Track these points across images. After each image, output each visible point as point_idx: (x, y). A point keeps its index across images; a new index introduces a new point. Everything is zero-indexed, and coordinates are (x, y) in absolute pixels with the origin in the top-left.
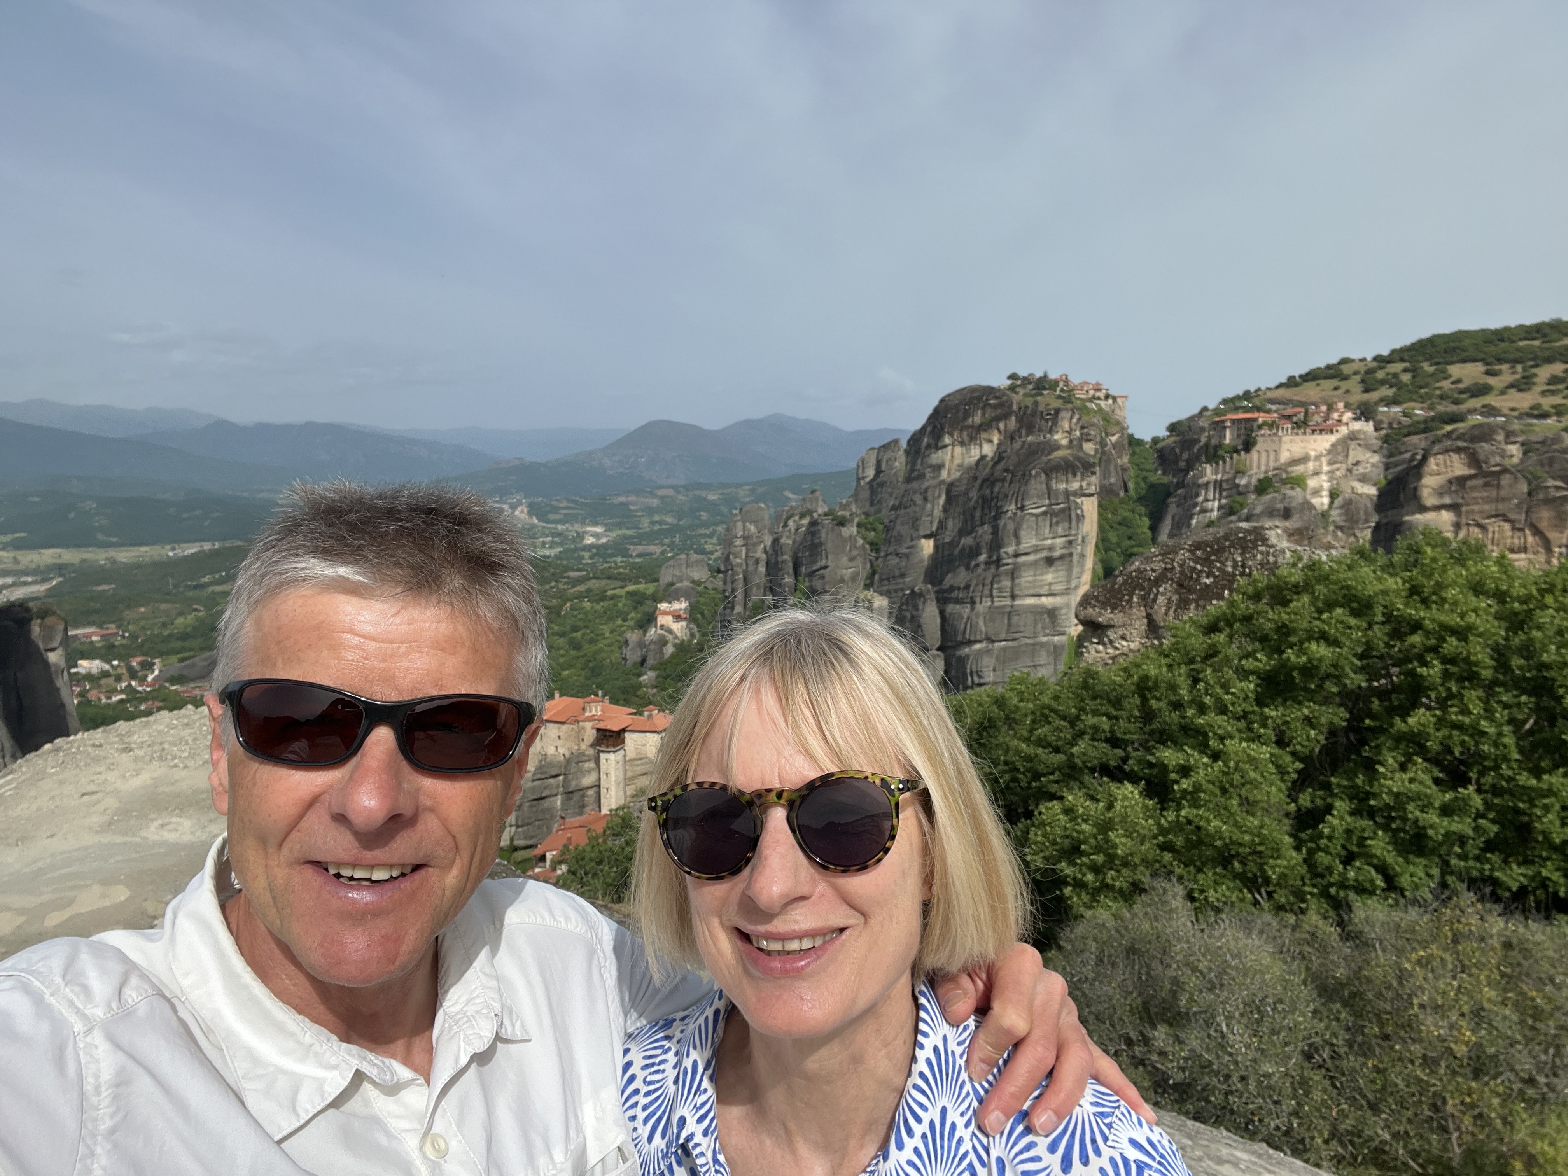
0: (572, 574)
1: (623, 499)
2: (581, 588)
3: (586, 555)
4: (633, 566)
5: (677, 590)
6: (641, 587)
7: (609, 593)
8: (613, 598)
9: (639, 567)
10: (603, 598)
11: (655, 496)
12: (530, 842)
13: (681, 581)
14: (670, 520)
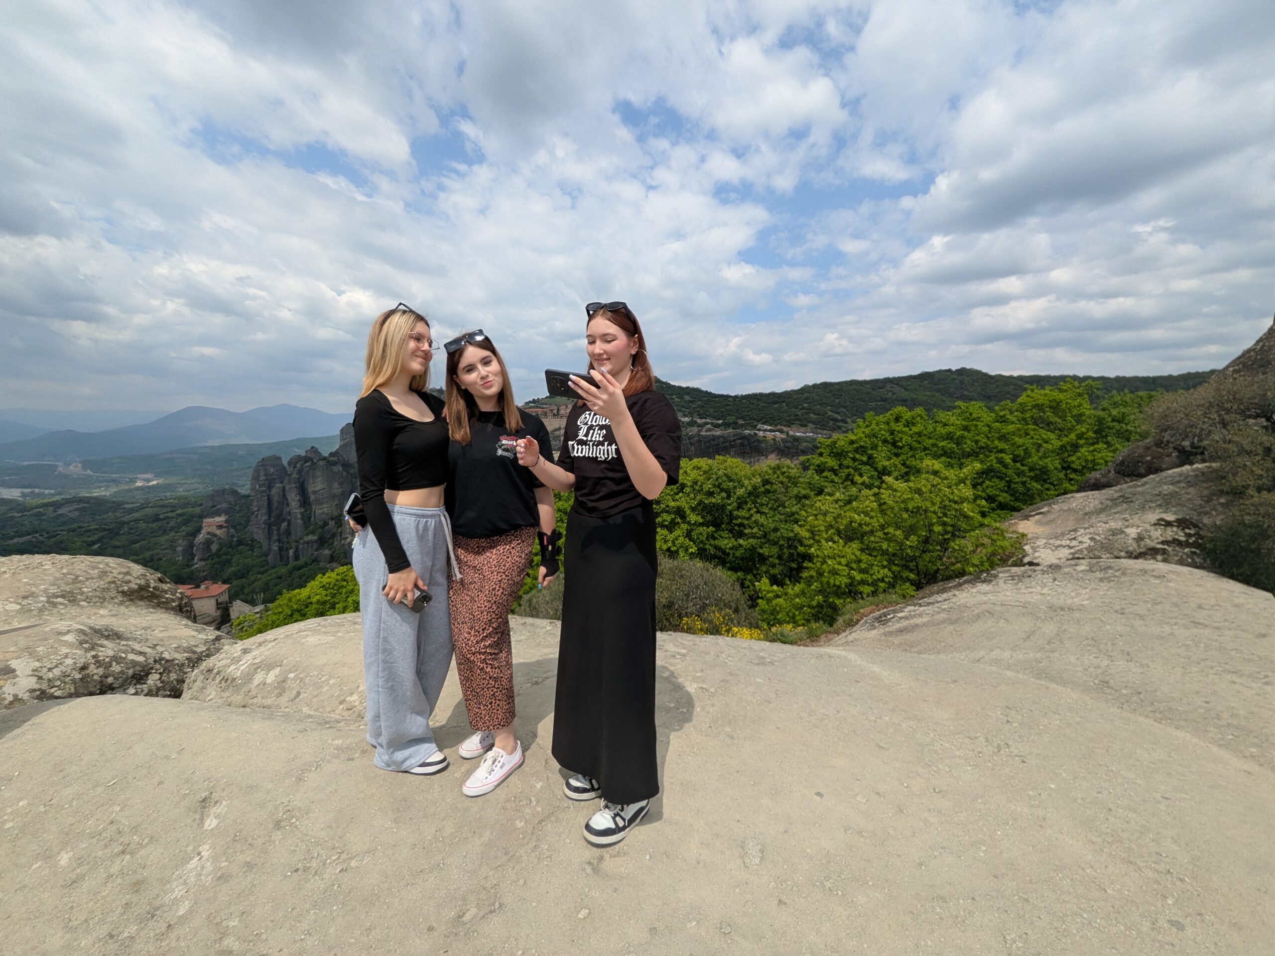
2: (137, 514)
3: (139, 493)
4: (180, 498)
5: (218, 510)
6: (189, 510)
8: (165, 519)
9: (185, 498)
10: (157, 520)
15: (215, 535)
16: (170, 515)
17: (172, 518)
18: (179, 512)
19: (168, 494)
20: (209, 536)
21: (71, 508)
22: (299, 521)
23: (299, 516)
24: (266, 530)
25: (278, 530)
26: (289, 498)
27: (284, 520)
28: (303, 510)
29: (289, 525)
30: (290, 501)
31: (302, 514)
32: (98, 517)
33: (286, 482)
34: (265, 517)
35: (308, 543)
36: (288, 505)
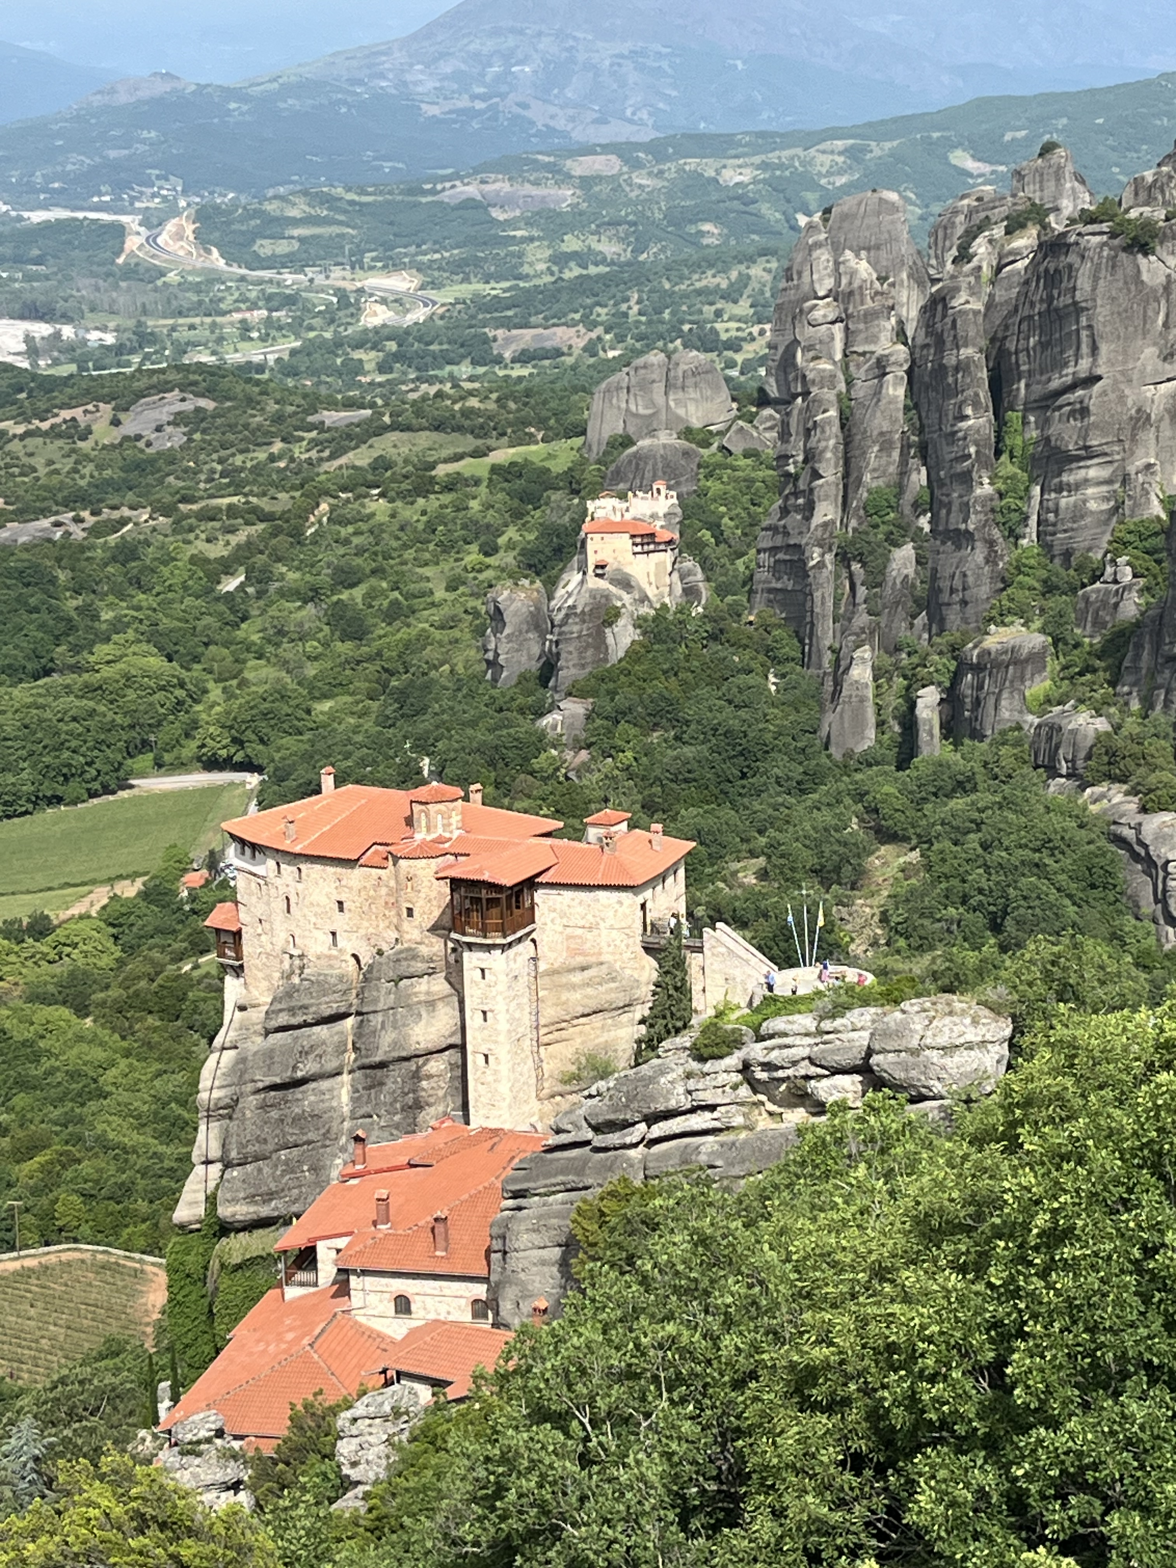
0: (331, 417)
1: (472, 190)
2: (361, 457)
3: (369, 358)
4: (506, 390)
5: (641, 459)
6: (535, 451)
7: (442, 470)
8: (451, 485)
9: (524, 391)
10: (424, 486)
11: (564, 178)
12: (265, 1211)
13: (652, 433)
14: (608, 247)
15: (625, 583)
16: (466, 467)
17: (477, 482)
18: (503, 455)
19: (464, 370)
20: (603, 584)
21: (164, 414)
22: (968, 545)
25: (874, 583)
26: (930, 421)
27: (901, 534)
28: (986, 489)
29: (920, 561)
30: (931, 435)
31: (980, 507)
32: (238, 460)
33: (920, 332)
34: (822, 514)
35: (999, 666)
36: (922, 454)
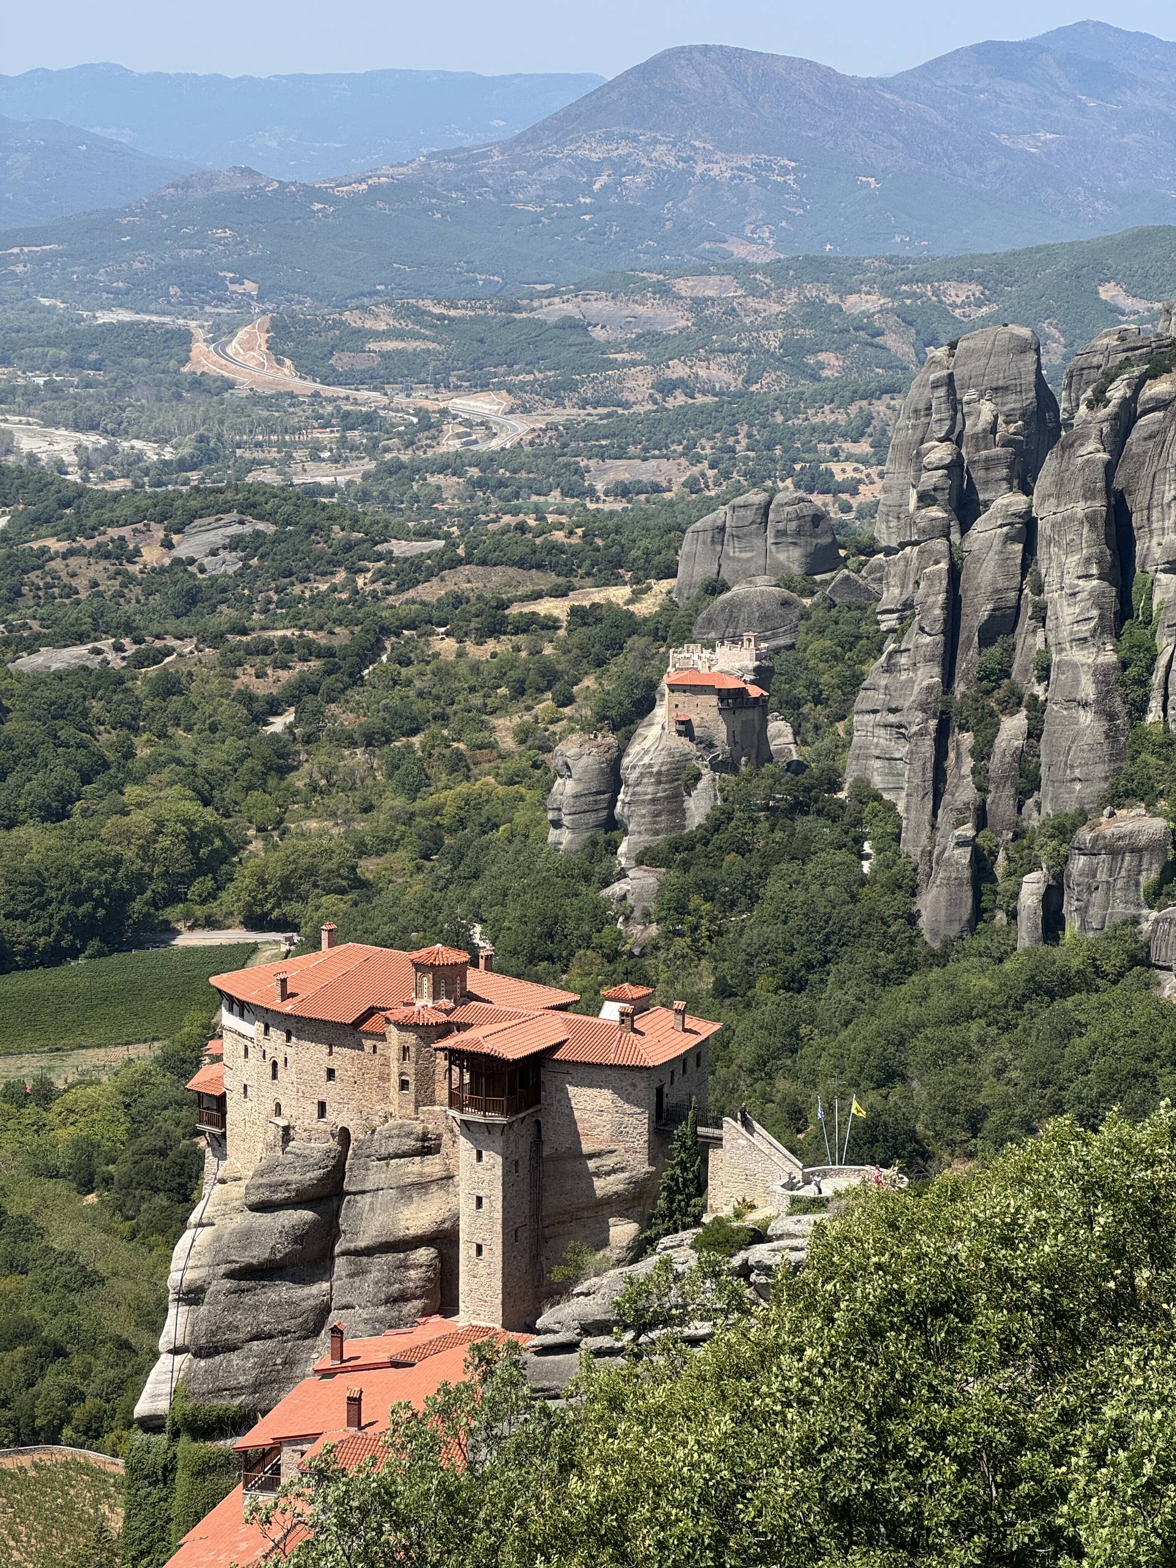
0: (400, 548)
1: (569, 308)
2: (431, 591)
3: (449, 484)
4: (593, 527)
5: (733, 606)
6: (619, 594)
7: (515, 610)
8: (526, 625)
9: (612, 527)
10: (495, 627)
11: (673, 299)
12: (233, 1408)
13: (748, 576)
14: (719, 377)
15: (708, 742)
16: (546, 607)
17: (550, 624)
18: (586, 596)
19: (552, 501)
20: (682, 744)
21: (217, 537)
22: (1086, 718)
23: (1088, 689)
24: (927, 747)
25: (982, 754)
26: (1051, 579)
27: (1014, 701)
28: (1109, 657)
29: (1034, 733)
30: (1051, 595)
31: (1102, 675)
32: (297, 590)
33: (1044, 481)
34: (928, 676)
35: (1115, 852)
36: (1041, 615)
